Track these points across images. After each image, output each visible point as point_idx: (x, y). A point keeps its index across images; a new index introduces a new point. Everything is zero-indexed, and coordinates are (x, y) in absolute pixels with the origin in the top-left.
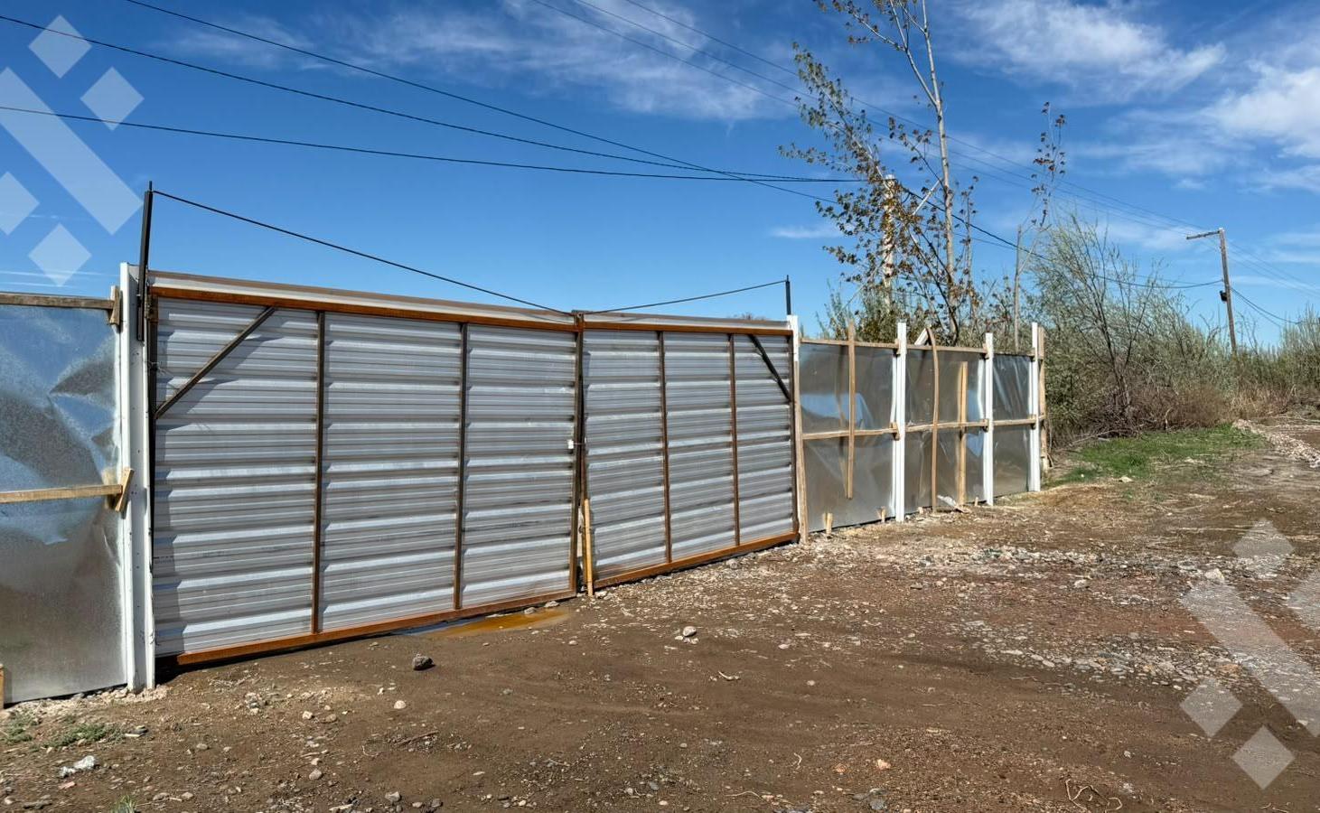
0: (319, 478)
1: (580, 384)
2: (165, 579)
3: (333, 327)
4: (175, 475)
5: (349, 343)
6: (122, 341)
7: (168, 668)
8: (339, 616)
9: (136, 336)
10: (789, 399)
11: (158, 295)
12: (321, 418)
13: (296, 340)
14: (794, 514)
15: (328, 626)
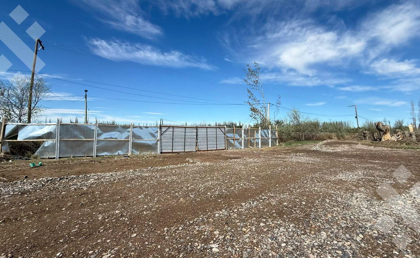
0: (173, 140)
1: (197, 133)
2: (161, 146)
3: (174, 128)
4: (162, 139)
5: (175, 129)
6: (159, 129)
7: (161, 153)
8: (174, 151)
9: (160, 129)
10: (225, 134)
11: (161, 126)
12: (173, 135)
13: (171, 129)
14: (225, 147)
15: (173, 151)
